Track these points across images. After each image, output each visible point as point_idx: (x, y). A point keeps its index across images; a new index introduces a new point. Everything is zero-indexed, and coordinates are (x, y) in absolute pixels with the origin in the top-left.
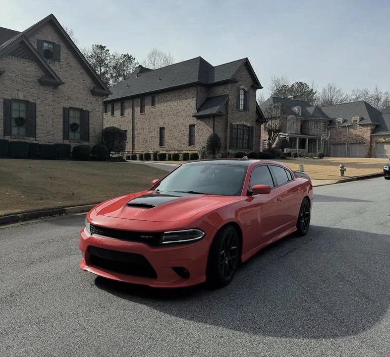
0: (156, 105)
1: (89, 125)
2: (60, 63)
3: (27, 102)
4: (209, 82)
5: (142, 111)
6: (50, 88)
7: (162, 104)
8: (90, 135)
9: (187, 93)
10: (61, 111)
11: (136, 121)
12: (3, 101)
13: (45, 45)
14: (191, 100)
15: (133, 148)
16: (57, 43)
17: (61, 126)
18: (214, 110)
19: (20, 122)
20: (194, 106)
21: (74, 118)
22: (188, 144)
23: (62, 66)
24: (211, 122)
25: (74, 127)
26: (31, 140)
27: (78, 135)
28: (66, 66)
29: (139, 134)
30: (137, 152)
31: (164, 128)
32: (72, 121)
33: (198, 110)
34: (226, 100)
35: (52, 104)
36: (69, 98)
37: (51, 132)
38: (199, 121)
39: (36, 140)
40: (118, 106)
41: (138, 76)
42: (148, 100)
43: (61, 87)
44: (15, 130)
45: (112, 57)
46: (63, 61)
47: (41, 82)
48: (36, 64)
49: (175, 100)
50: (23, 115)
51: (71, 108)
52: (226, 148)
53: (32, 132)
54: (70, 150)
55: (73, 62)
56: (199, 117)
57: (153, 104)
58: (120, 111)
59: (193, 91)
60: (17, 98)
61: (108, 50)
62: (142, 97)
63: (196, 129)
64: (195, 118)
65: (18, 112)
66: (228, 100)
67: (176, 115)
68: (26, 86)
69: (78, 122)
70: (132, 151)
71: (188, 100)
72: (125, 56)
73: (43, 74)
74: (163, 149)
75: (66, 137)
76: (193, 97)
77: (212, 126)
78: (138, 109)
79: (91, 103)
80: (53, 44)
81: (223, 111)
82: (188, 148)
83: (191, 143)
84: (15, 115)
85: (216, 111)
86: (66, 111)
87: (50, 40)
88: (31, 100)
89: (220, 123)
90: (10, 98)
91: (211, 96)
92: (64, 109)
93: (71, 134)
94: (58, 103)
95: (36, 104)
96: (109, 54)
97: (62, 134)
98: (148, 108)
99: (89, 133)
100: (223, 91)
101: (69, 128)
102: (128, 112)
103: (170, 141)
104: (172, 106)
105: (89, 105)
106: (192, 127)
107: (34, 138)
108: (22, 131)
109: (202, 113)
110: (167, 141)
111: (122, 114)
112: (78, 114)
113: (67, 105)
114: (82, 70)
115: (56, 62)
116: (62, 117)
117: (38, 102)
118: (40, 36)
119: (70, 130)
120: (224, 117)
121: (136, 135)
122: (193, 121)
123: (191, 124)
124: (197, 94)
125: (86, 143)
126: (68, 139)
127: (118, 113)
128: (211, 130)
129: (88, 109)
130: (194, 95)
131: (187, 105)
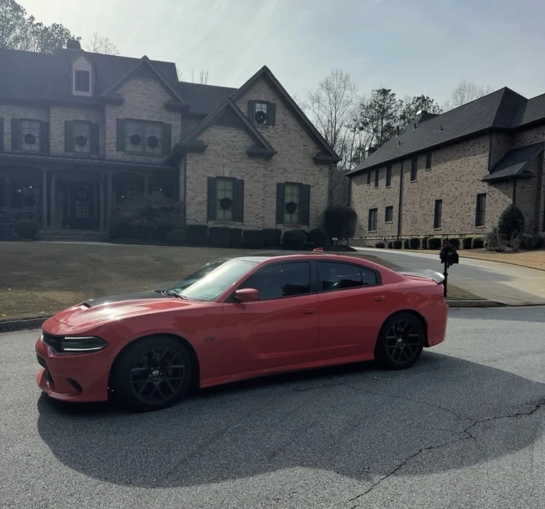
0: (432, 168)
1: (309, 203)
2: (275, 127)
3: (234, 179)
4: (514, 126)
5: (413, 178)
6: (261, 160)
7: (440, 165)
8: (311, 216)
9: (477, 146)
10: (274, 189)
11: (405, 192)
12: (206, 180)
13: (258, 105)
14: (481, 155)
15: (399, 231)
16: (272, 101)
17: (274, 207)
18: (515, 169)
19: (226, 204)
20: (486, 165)
21: (291, 196)
22: (474, 224)
23: (277, 130)
24: (511, 189)
25: (291, 207)
26: (238, 225)
27: (295, 217)
28: (282, 129)
29: (407, 211)
30: (403, 237)
31: (441, 200)
32: (288, 200)
33: (492, 170)
34: (539, 151)
35: (263, 179)
36: (285, 171)
37: (261, 215)
38: (493, 188)
39: (243, 225)
40: (383, 173)
41: (415, 128)
42: (422, 161)
43: (275, 157)
44: (220, 214)
45: (398, 103)
46: (279, 123)
47: (251, 154)
48: (244, 132)
49: (459, 158)
50: (229, 195)
51: (286, 183)
52: (536, 230)
53: (239, 216)
54: (280, 237)
55: (291, 122)
56: (492, 182)
57: (428, 166)
58: (385, 179)
59: (485, 142)
60: (222, 176)
61: (393, 95)
62: (413, 157)
63: (488, 200)
64: (486, 184)
65: (224, 192)
66: (543, 151)
67: (459, 180)
68: (233, 160)
69: (296, 200)
70: (398, 236)
71: (477, 156)
72: (419, 98)
73: (253, 143)
74: (439, 233)
75: (280, 219)
76: (484, 152)
77: (512, 194)
78: (407, 176)
79: (312, 175)
80: (267, 103)
81: (533, 171)
82: (475, 229)
83: (479, 222)
84: (220, 195)
85: (518, 170)
86: (281, 188)
87: (263, 98)
88: (239, 177)
89: (525, 190)
90: (214, 176)
91: (515, 147)
92: (278, 185)
93: (287, 217)
94: (272, 178)
95: (243, 181)
96: (394, 100)
97: (275, 216)
98: (421, 173)
99: (309, 215)
100: (536, 137)
101: (284, 208)
102: (395, 179)
103: (449, 219)
104: (453, 167)
105: (311, 178)
106: (481, 197)
107: (241, 223)
108: (228, 214)
109: (497, 175)
110: (445, 221)
111: (388, 184)
112: (296, 190)
113: (282, 180)
114: (304, 133)
115: (271, 127)
116: (275, 196)
117: (246, 179)
118: (252, 96)
119: (285, 210)
120: (535, 179)
121: (403, 212)
122: (485, 188)
123: (481, 192)
124: (491, 147)
125: (304, 228)
126: (282, 223)
127: (382, 182)
128: (510, 201)
129: (309, 183)
130: (485, 149)
131: (476, 164)
